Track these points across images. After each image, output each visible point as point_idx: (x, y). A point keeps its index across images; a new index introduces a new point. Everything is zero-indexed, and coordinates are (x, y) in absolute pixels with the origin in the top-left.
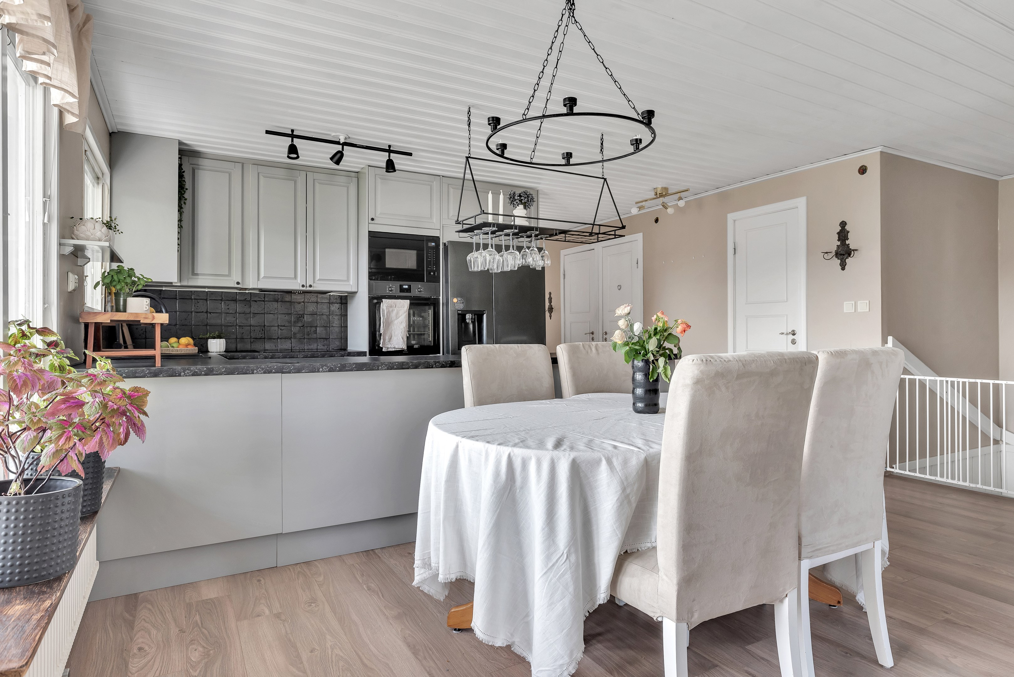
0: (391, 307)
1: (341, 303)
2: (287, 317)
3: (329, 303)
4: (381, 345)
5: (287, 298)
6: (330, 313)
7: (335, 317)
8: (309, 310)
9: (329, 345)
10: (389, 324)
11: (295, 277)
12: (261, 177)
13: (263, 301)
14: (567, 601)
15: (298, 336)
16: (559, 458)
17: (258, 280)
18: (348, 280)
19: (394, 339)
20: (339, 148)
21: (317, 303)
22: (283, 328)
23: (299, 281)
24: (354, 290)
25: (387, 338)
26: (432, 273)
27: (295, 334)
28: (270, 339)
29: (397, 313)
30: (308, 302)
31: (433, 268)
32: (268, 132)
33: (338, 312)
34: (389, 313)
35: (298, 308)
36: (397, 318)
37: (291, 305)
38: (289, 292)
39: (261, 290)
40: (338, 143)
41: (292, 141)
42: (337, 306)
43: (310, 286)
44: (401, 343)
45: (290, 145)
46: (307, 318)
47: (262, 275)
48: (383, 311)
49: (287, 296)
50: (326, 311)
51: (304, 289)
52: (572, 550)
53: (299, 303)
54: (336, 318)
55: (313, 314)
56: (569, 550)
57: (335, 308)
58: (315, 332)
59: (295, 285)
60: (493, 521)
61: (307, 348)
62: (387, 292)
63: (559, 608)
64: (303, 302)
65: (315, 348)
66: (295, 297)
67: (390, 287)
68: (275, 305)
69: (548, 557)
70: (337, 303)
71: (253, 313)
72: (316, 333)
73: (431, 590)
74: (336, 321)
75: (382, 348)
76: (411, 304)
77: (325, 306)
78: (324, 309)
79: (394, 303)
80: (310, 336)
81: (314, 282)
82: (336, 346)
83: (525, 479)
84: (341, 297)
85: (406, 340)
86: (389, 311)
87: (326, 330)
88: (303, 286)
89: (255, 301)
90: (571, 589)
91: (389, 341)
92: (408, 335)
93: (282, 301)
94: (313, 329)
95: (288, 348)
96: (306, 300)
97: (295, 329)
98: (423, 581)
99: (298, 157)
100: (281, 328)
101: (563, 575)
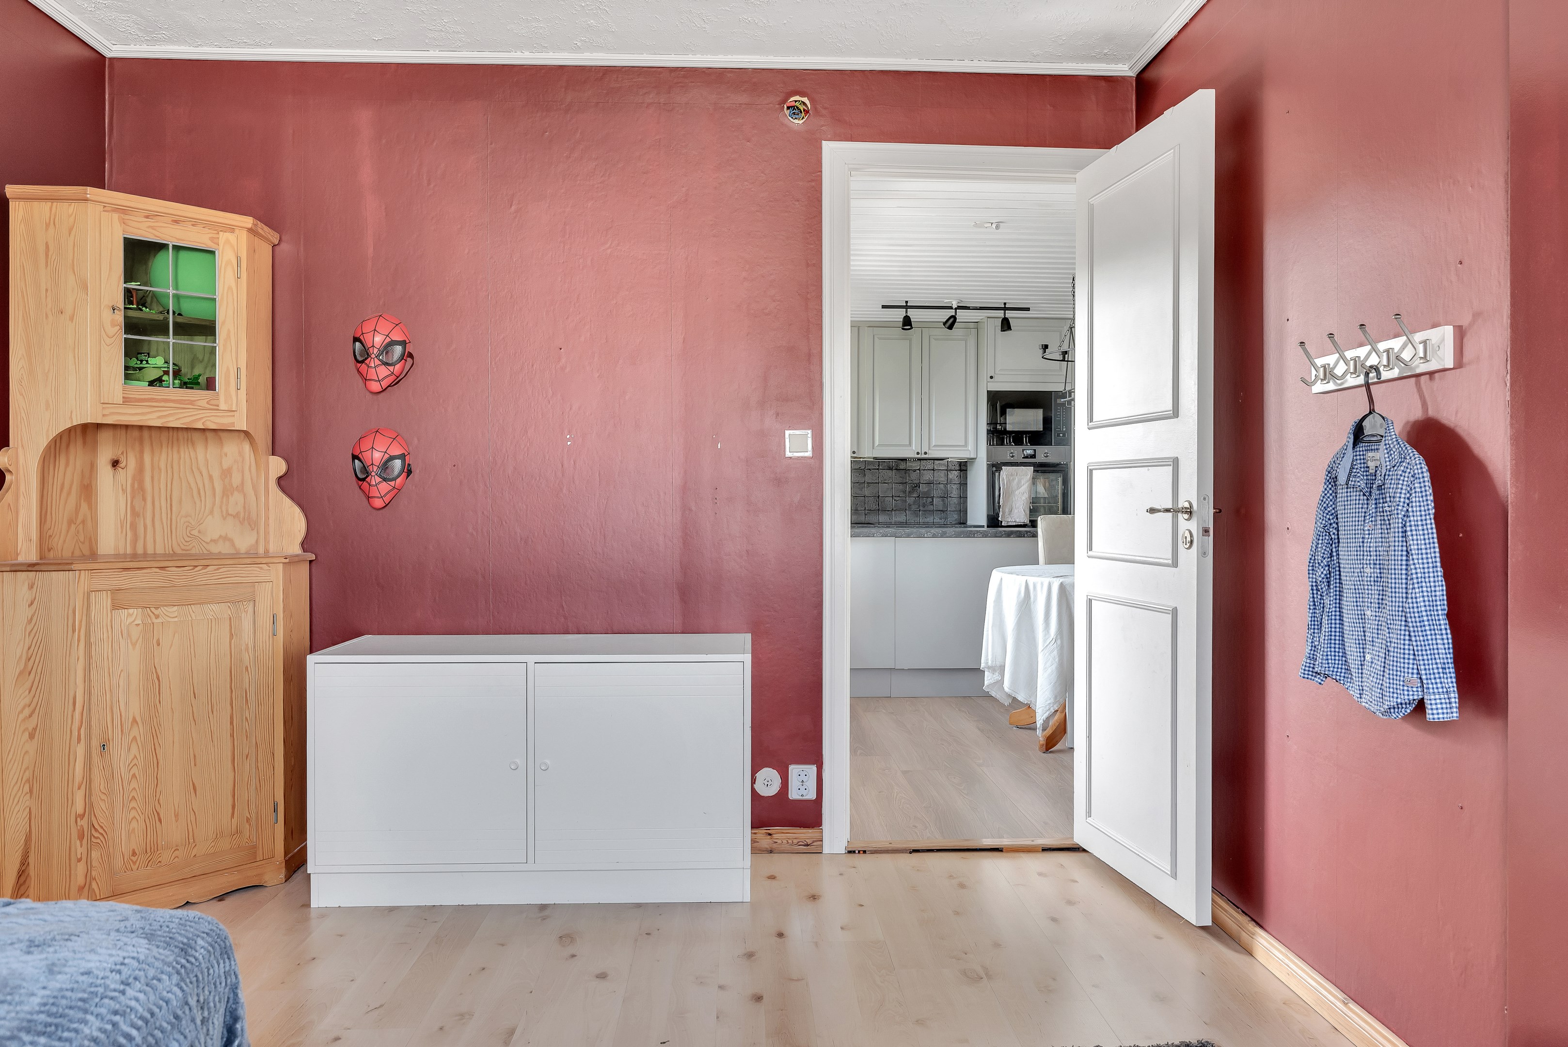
0: (1012, 475)
1: (960, 470)
2: (901, 487)
3: (947, 470)
4: (1000, 519)
5: (902, 466)
6: (949, 482)
7: (953, 487)
8: (925, 478)
9: (946, 518)
10: (1010, 494)
11: (910, 444)
12: (876, 339)
13: (877, 469)
14: (1054, 667)
15: (914, 507)
16: (1053, 582)
17: (873, 449)
18: (966, 445)
19: (1015, 511)
20: (952, 312)
21: (933, 470)
22: (897, 499)
23: (914, 449)
24: (972, 456)
25: (1007, 510)
26: (1061, 435)
27: (910, 505)
28: (884, 511)
29: (1019, 482)
30: (924, 470)
31: (1063, 428)
32: (884, 307)
33: (957, 481)
34: (1009, 482)
35: (914, 476)
36: (1019, 488)
37: (906, 473)
38: (904, 460)
39: (875, 458)
40: (951, 308)
41: (906, 312)
42: (956, 473)
43: (926, 453)
44: (1023, 517)
45: (905, 317)
46: (923, 488)
47: (877, 443)
48: (1003, 480)
49: (902, 463)
50: (943, 479)
51: (919, 456)
52: (1059, 637)
53: (915, 471)
54: (955, 487)
55: (929, 483)
56: (1056, 637)
57: (954, 475)
58: (932, 503)
59: (909, 453)
60: (1016, 621)
61: (923, 521)
62: (1008, 459)
63: (1049, 670)
64: (919, 470)
65: (932, 521)
66: (910, 464)
67: (1012, 453)
68: (889, 473)
69: (1045, 641)
70: (956, 470)
71: (868, 483)
72: (933, 505)
73: (998, 695)
74: (954, 491)
75: (1001, 522)
76: (1034, 471)
77: (942, 474)
78: (941, 477)
79: (1015, 470)
80: (926, 508)
81: (929, 449)
82: (954, 519)
83: (1035, 596)
84: (960, 464)
85: (1028, 512)
86: (1009, 480)
87: (943, 501)
88: (918, 453)
89: (870, 469)
90: (1057, 660)
91: (1009, 514)
92: (1032, 508)
93: (896, 469)
94: (930, 500)
95: (903, 521)
96: (922, 468)
97: (910, 500)
98: (990, 685)
99: (912, 328)
100: (895, 498)
101: (1052, 651)
